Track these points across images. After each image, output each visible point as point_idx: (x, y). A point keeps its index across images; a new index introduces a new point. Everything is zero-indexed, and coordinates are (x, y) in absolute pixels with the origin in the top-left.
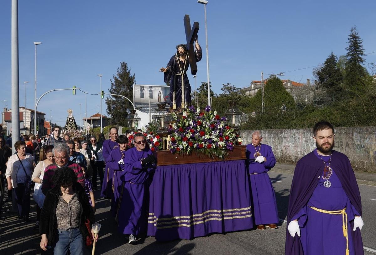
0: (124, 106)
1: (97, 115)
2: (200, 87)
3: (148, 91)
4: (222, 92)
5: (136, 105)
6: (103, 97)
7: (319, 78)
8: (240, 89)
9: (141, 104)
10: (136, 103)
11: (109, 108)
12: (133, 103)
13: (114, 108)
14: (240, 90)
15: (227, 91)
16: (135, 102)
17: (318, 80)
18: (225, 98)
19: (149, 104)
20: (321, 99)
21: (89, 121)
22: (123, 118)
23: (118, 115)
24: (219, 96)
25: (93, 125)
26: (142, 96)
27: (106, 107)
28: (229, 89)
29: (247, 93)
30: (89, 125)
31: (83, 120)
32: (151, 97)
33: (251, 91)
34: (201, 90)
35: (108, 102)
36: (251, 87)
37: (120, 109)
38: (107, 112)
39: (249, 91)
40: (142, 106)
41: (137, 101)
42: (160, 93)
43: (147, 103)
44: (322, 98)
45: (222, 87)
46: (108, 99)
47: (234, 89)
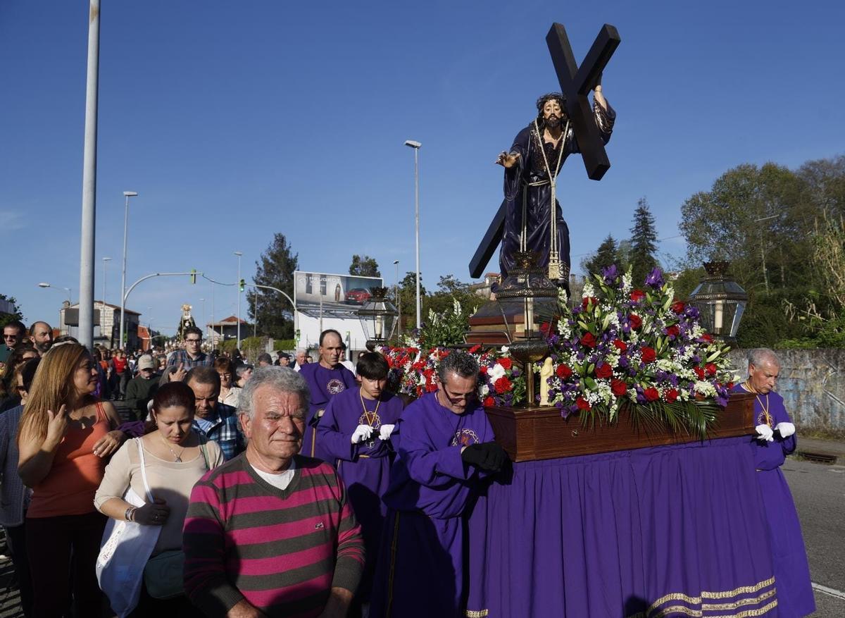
0: (278, 306)
1: (232, 319)
2: (405, 279)
3: (319, 283)
4: (438, 289)
5: (299, 305)
6: (242, 289)
7: (590, 272)
8: (467, 284)
9: (306, 302)
11: (252, 308)
12: (293, 300)
13: (261, 308)
14: (467, 287)
15: (447, 288)
16: (297, 301)
18: (443, 298)
19: (319, 304)
21: (217, 328)
22: (275, 325)
23: (268, 320)
24: (434, 295)
25: (223, 335)
26: (309, 290)
27: (247, 305)
28: (450, 284)
29: (479, 291)
30: (218, 335)
31: (207, 326)
32: (324, 292)
33: (484, 290)
34: (405, 285)
35: (251, 299)
36: (485, 283)
37: (271, 310)
38: (248, 314)
39: (482, 288)
40: (308, 307)
41: (301, 298)
42: (338, 286)
43: (317, 301)
45: (439, 281)
46: (251, 293)
47: (458, 285)
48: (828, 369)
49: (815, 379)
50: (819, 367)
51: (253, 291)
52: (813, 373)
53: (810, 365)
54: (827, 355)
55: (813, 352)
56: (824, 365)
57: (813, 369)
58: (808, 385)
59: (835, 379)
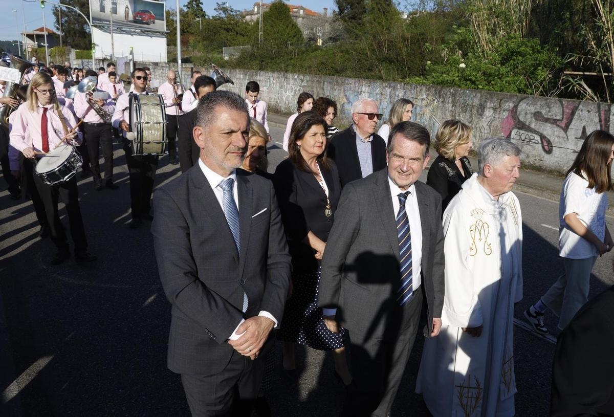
0: (80, 21)
1: (42, 30)
2: (188, 3)
3: (111, 3)
4: (215, 13)
5: (94, 21)
6: (43, 6)
7: (339, 7)
8: (239, 11)
9: (100, 20)
10: (93, 19)
11: (58, 21)
12: (89, 19)
13: (66, 21)
14: (238, 13)
15: (222, 13)
17: (337, 10)
18: (218, 21)
19: (110, 22)
20: (338, 36)
21: (30, 36)
22: (79, 37)
23: (72, 32)
24: (211, 18)
25: (37, 43)
26: (102, 9)
27: (54, 19)
28: (225, 10)
29: (248, 18)
30: (32, 42)
31: (22, 34)
32: (114, 11)
33: (253, 16)
34: (189, 8)
35: (56, 13)
36: (253, 10)
37: (75, 24)
38: (55, 26)
39: (251, 15)
40: (102, 24)
41: (96, 16)
42: (127, 7)
43: (107, 19)
44: (338, 34)
45: (216, 6)
46: (56, 8)
47: (232, 11)
48: (434, 100)
49: (426, 106)
50: (429, 98)
51: (57, 6)
52: (426, 102)
53: (424, 97)
54: (435, 90)
55: (428, 87)
56: (432, 97)
57: (426, 99)
58: (422, 110)
59: (438, 107)
